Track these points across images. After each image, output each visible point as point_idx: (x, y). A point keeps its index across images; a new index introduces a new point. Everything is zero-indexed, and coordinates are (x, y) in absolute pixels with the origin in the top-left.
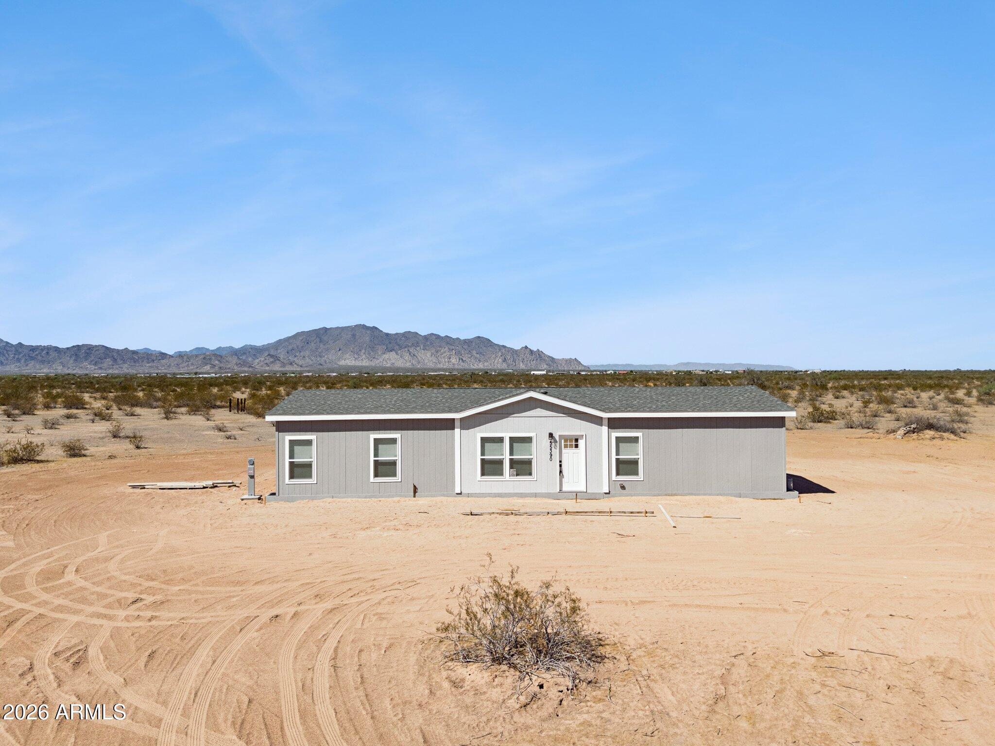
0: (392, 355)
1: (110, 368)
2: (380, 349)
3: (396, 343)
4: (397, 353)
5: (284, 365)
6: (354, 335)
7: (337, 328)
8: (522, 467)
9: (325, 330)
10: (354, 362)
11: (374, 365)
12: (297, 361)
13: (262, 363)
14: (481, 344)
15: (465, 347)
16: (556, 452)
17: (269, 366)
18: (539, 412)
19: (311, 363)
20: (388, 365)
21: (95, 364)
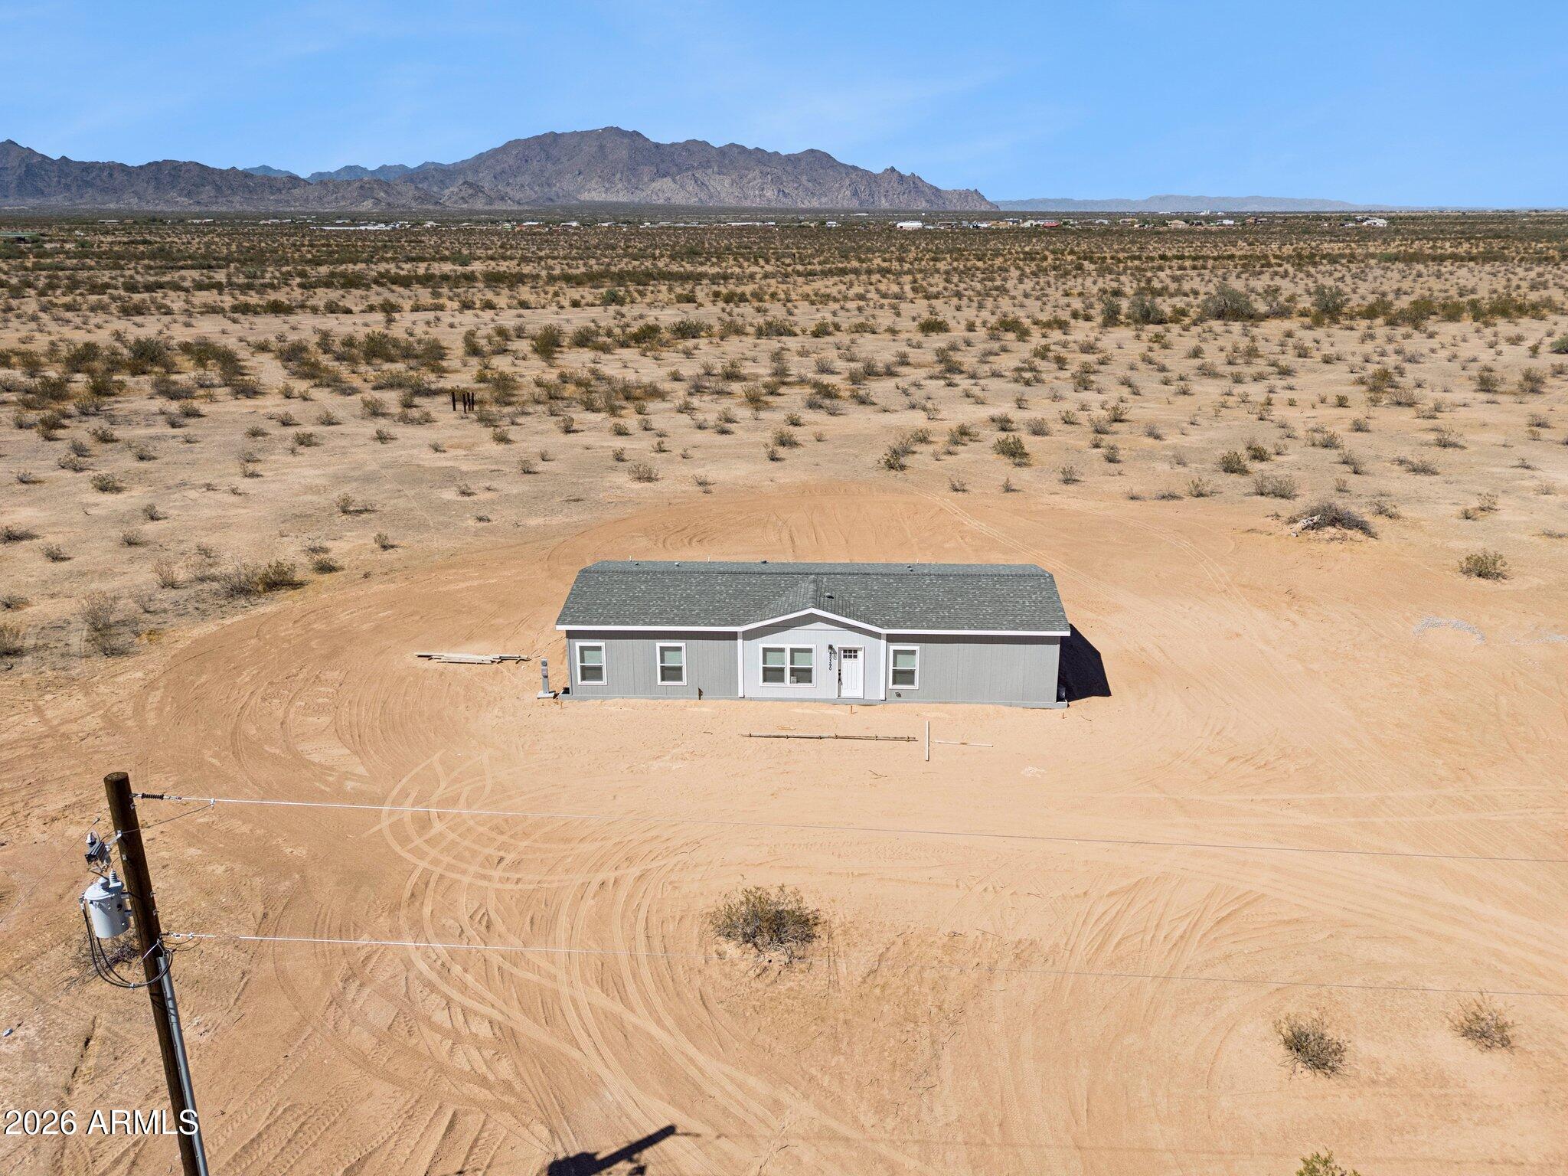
0: (666, 183)
1: (213, 203)
2: (646, 171)
3: (673, 161)
4: (674, 181)
5: (490, 201)
6: (602, 147)
7: (575, 134)
8: (803, 675)
9: (554, 137)
10: (604, 195)
11: (637, 200)
12: (511, 194)
13: (455, 198)
14: (817, 163)
15: (789, 169)
16: (835, 663)
17: (467, 202)
18: (819, 625)
19: (534, 196)
20: (661, 201)
21: (189, 195)
